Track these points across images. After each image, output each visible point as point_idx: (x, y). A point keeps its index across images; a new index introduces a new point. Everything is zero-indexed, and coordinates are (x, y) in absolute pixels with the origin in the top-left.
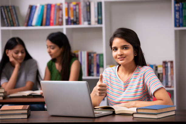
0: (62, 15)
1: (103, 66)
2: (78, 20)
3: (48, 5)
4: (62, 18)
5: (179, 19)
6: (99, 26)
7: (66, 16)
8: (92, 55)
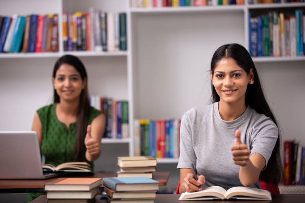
0: (58, 35)
1: (127, 122)
2: (84, 43)
3: (32, 17)
4: (57, 39)
5: (257, 45)
6: (121, 53)
7: (64, 35)
8: (109, 103)
